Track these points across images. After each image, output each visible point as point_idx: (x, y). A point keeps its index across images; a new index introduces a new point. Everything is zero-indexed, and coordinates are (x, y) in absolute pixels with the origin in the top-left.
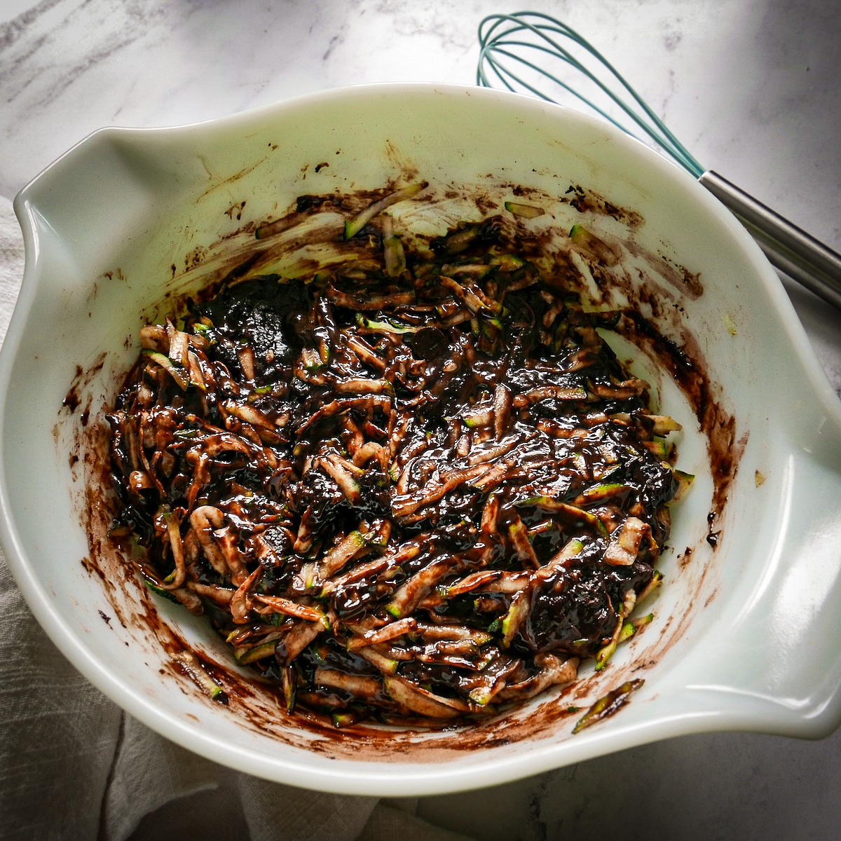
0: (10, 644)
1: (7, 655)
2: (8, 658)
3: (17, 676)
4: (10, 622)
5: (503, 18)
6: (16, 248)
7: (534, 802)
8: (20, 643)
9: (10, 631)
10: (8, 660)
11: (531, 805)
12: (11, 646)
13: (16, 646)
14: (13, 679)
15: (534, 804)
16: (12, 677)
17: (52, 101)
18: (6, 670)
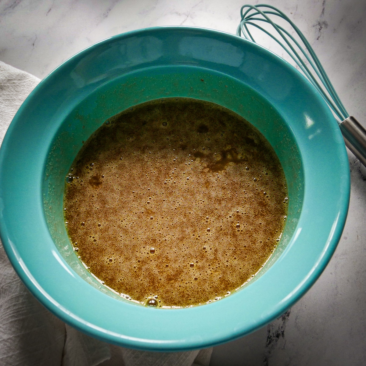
0: (18, 294)
1: (17, 300)
2: (18, 301)
3: (23, 310)
4: (17, 283)
5: (251, 8)
6: (2, 85)
7: (265, 360)
8: (23, 293)
9: (17, 287)
10: (18, 303)
11: (264, 361)
12: (18, 295)
13: (21, 295)
14: (21, 312)
15: (266, 361)
16: (20, 311)
17: (16, 5)
18: (17, 308)
